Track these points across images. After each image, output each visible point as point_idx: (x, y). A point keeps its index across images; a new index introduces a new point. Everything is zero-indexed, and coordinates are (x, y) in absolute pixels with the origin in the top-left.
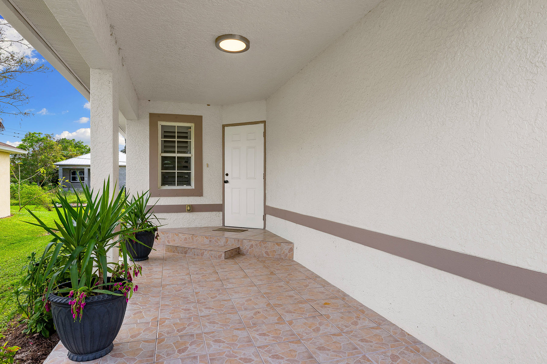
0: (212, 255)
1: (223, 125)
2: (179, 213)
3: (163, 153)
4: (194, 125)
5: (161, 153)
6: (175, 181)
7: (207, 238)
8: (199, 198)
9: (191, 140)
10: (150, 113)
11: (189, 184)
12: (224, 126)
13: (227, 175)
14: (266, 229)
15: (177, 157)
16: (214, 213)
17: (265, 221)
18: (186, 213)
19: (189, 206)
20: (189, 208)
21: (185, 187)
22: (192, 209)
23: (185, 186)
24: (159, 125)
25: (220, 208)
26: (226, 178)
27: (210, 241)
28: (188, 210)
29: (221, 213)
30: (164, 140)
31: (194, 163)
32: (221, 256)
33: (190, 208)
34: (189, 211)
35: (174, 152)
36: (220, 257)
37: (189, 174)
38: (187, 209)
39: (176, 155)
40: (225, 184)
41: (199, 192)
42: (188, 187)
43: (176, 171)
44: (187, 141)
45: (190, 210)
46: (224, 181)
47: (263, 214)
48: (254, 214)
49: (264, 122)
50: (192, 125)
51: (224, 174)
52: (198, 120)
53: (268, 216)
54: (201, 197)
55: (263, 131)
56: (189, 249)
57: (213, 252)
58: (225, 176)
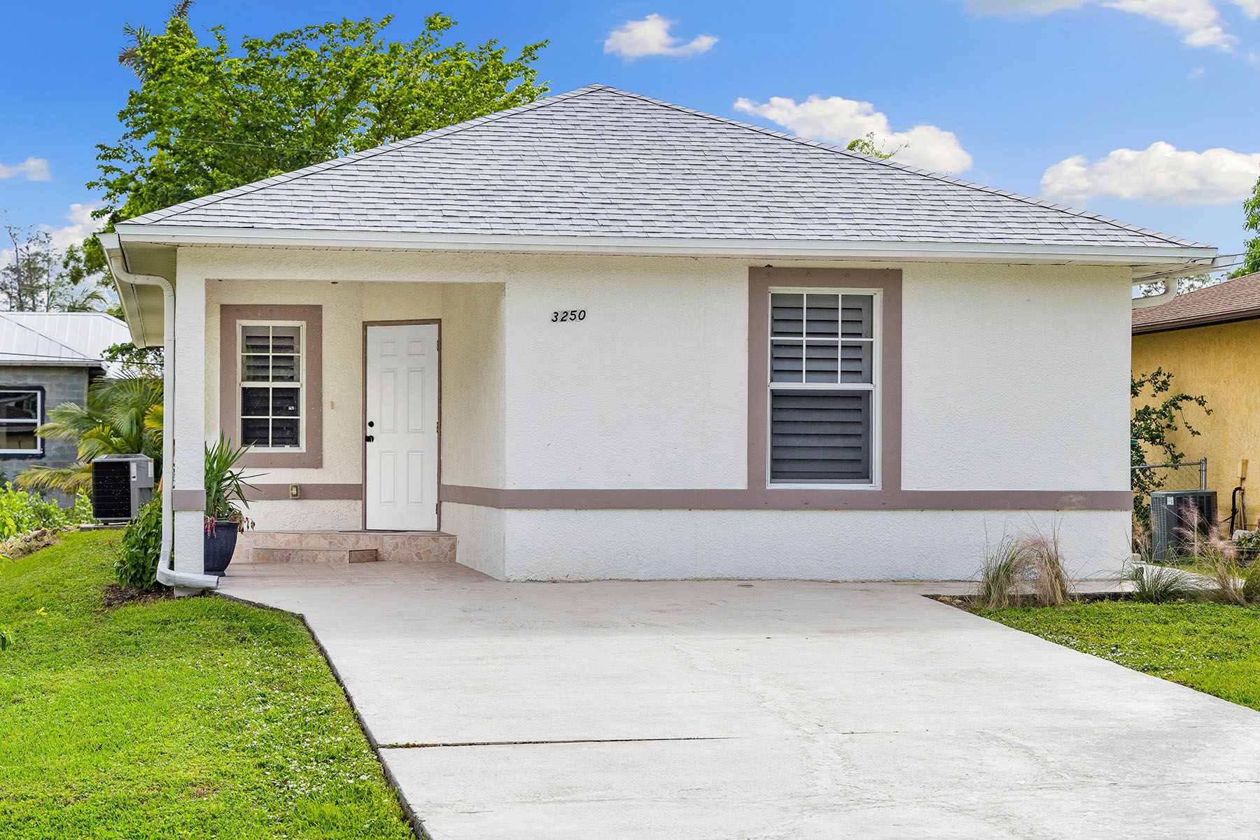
0: (330, 557)
1: (363, 322)
2: (276, 501)
3: (246, 381)
4: (305, 322)
5: (242, 381)
6: (268, 437)
7: (325, 539)
8: (315, 470)
9: (300, 355)
10: (221, 305)
11: (295, 442)
12: (365, 325)
13: (371, 424)
14: (441, 530)
15: (273, 388)
16: (345, 502)
17: (440, 516)
18: (290, 501)
19: (296, 486)
20: (294, 492)
21: (287, 449)
22: (301, 493)
23: (287, 447)
24: (237, 325)
25: (357, 492)
26: (370, 431)
27: (330, 543)
28: (293, 496)
29: (360, 502)
30: (247, 356)
31: (305, 401)
32: (344, 559)
33: (297, 490)
34: (296, 497)
35: (266, 378)
36: (342, 560)
37: (295, 424)
38: (290, 492)
39: (271, 385)
40: (368, 443)
41: (315, 460)
42: (294, 450)
43: (271, 417)
44: (293, 356)
45: (297, 495)
46: (366, 437)
47: (436, 502)
48: (421, 502)
49: (439, 321)
50: (302, 324)
51: (366, 424)
52: (313, 314)
53: (444, 505)
54: (319, 470)
55: (437, 338)
56: (293, 552)
57: (330, 554)
58: (368, 426)
